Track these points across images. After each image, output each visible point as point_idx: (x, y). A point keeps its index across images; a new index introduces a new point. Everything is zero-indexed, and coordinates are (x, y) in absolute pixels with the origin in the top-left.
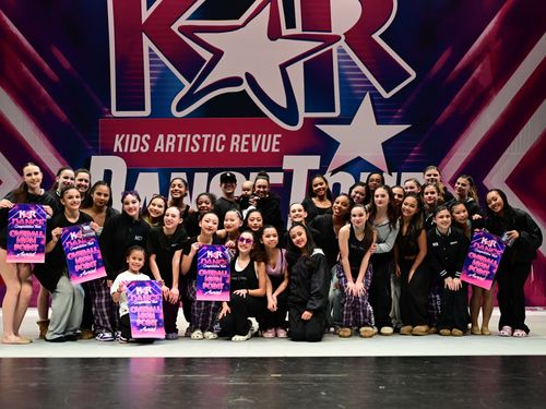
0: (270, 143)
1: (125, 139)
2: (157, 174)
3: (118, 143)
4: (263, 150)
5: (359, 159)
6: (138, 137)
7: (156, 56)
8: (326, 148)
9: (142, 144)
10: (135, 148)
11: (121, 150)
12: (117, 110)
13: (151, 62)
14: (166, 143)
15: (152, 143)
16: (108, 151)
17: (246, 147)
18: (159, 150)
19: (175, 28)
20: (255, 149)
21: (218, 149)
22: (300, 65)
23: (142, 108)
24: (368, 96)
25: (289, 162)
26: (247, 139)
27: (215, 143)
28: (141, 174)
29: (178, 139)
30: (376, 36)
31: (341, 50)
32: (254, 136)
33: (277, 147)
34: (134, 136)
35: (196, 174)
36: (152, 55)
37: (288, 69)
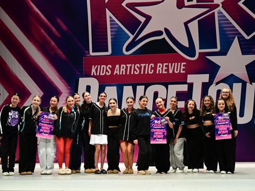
0: (180, 68)
1: (97, 67)
2: (116, 87)
3: (93, 70)
4: (176, 72)
5: (232, 75)
6: (105, 66)
7: (114, 21)
8: (212, 69)
9: (107, 71)
10: (103, 73)
11: (95, 74)
12: (93, 52)
13: (111, 24)
14: (120, 70)
15: (113, 70)
16: (88, 75)
17: (166, 70)
18: (117, 73)
19: (124, 4)
20: (171, 72)
21: (150, 73)
22: (196, 22)
23: (107, 51)
24: (236, 38)
25: (191, 78)
26: (166, 66)
27: (148, 69)
28: (107, 87)
29: (127, 67)
30: (240, 3)
31: (220, 13)
32: (170, 64)
33: (183, 70)
34: (102, 66)
35: (138, 87)
36: (112, 21)
37: (189, 25)
